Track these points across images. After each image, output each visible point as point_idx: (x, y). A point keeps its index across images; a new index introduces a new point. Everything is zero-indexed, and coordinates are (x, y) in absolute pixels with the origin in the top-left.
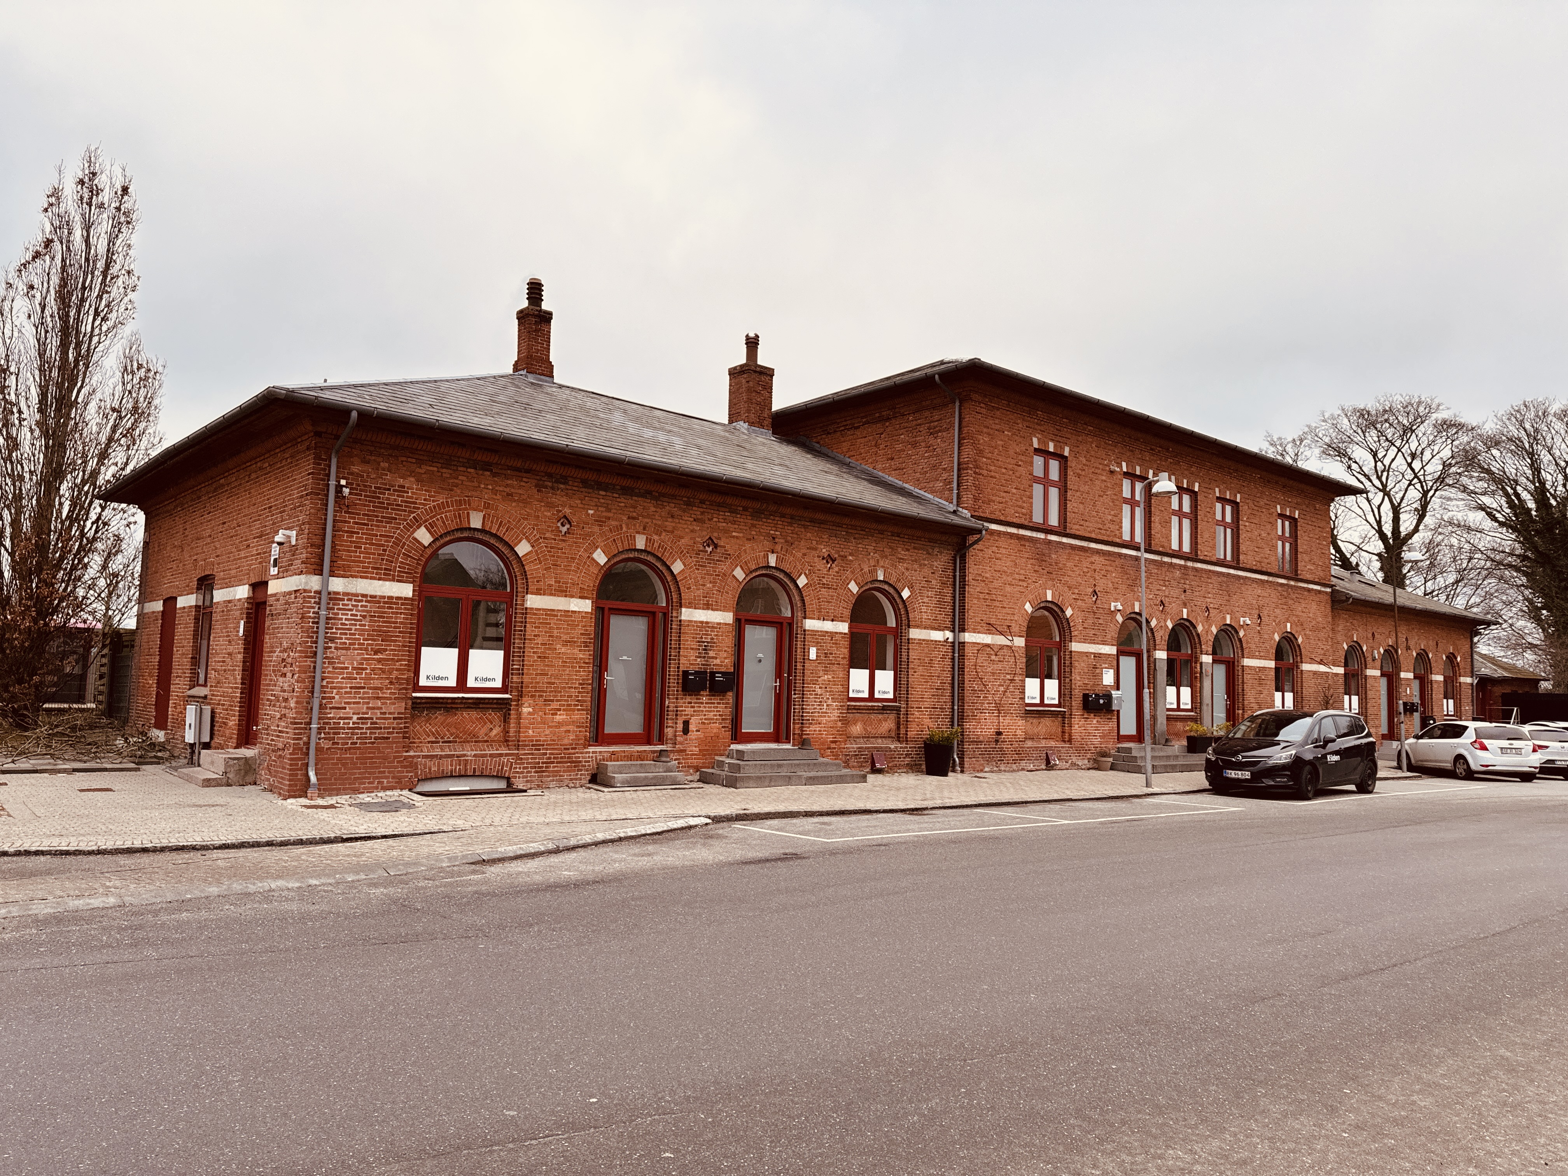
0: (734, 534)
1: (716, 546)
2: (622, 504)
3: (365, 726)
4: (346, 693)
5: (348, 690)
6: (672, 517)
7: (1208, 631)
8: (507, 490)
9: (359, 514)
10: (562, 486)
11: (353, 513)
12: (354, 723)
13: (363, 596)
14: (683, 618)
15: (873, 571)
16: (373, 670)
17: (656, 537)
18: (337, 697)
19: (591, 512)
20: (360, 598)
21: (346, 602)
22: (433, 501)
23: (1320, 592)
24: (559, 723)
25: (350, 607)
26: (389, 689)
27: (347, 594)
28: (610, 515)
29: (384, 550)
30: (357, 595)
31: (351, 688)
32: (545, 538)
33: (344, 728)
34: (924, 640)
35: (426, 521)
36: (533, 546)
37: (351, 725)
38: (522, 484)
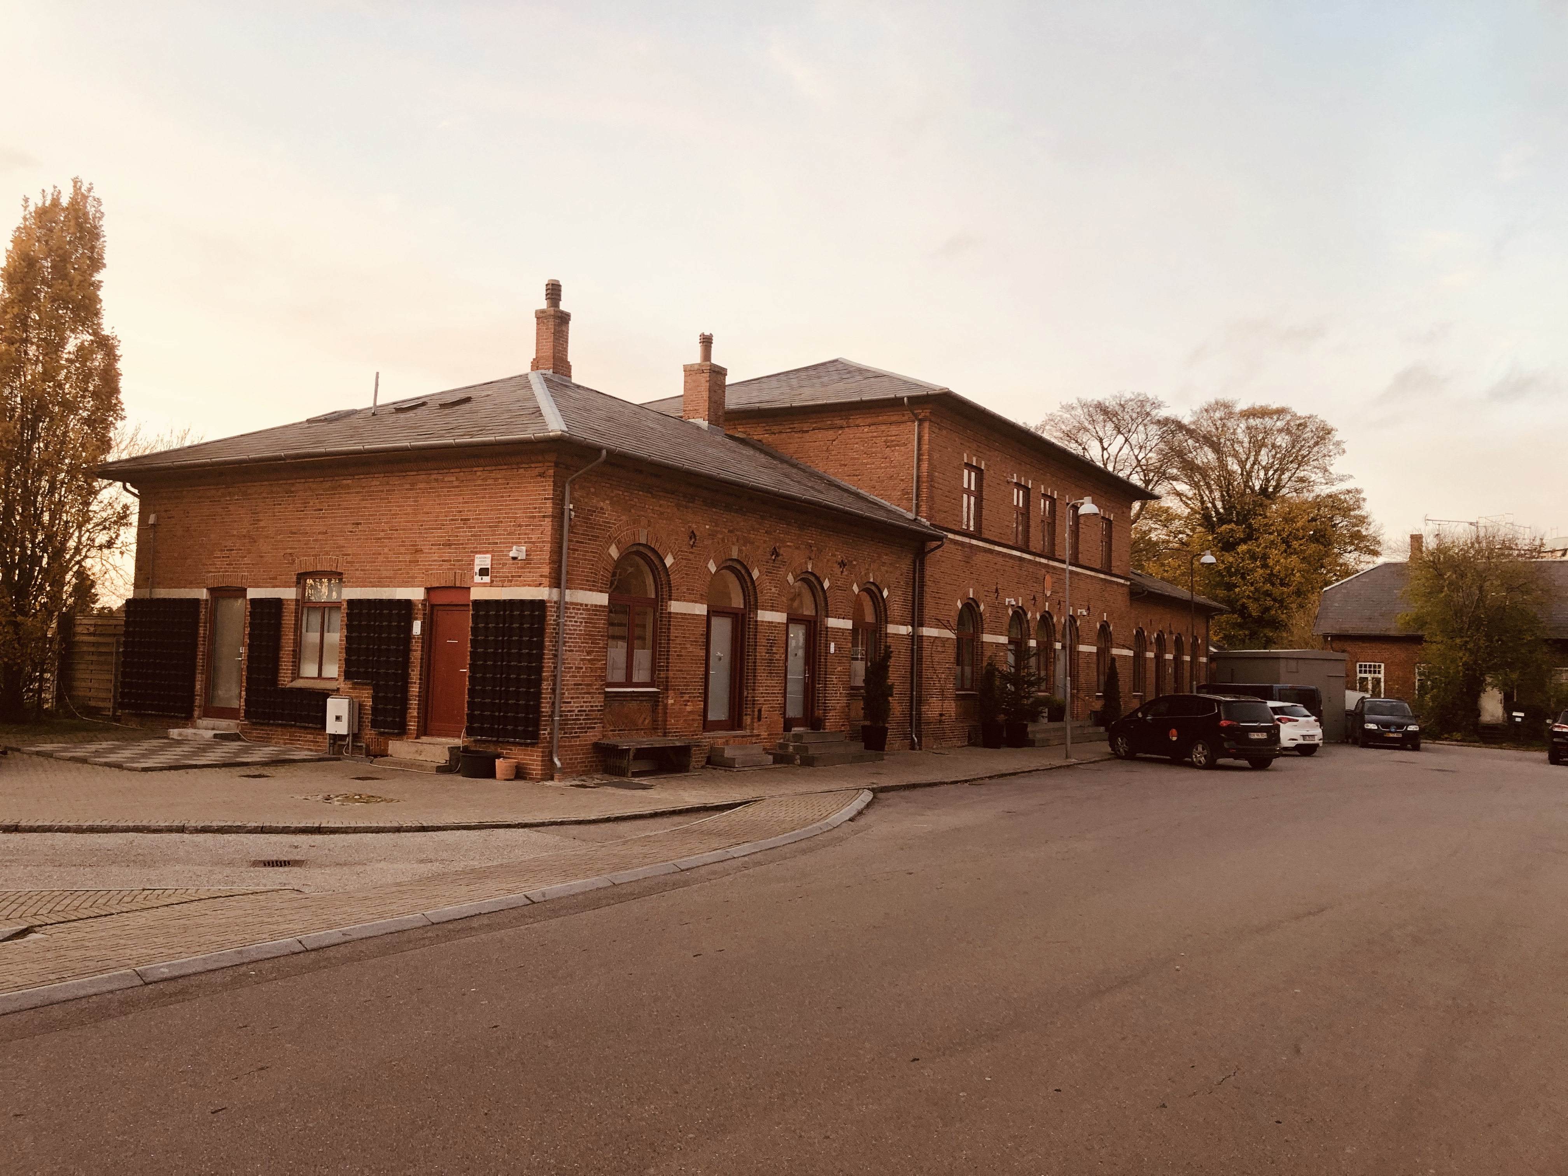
0: (788, 544)
1: (777, 555)
2: (725, 520)
3: (582, 718)
4: (572, 689)
5: (573, 687)
6: (753, 530)
7: (1059, 621)
8: (661, 509)
9: (578, 534)
10: (691, 505)
11: (575, 533)
12: (576, 715)
13: (581, 605)
14: (759, 619)
15: (867, 574)
16: (586, 668)
17: (744, 548)
18: (566, 694)
19: (707, 527)
20: (579, 607)
21: (571, 611)
22: (620, 520)
23: (1123, 585)
24: (689, 712)
25: (573, 615)
26: (595, 685)
27: (572, 603)
28: (719, 529)
29: (593, 565)
30: (577, 604)
31: (575, 685)
32: (682, 552)
33: (570, 720)
34: (895, 634)
35: (616, 538)
36: (674, 558)
37: (574, 717)
38: (669, 504)
